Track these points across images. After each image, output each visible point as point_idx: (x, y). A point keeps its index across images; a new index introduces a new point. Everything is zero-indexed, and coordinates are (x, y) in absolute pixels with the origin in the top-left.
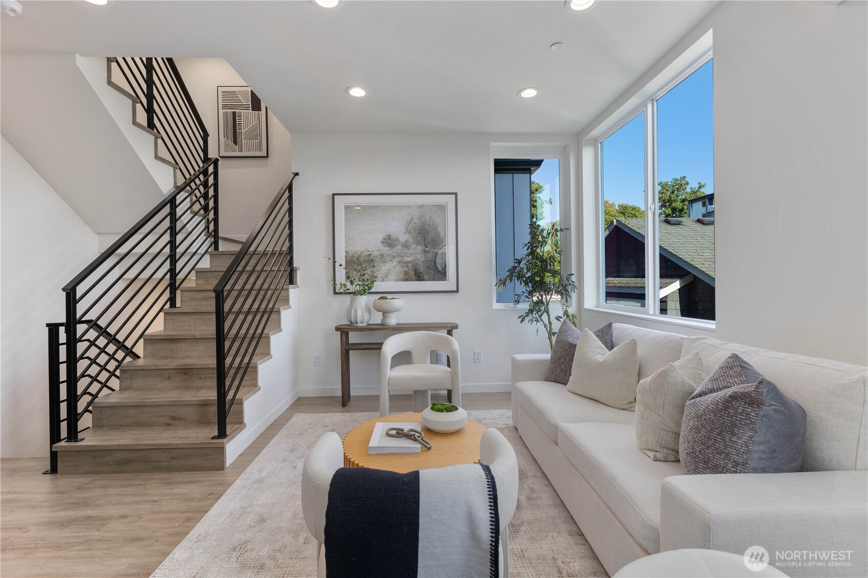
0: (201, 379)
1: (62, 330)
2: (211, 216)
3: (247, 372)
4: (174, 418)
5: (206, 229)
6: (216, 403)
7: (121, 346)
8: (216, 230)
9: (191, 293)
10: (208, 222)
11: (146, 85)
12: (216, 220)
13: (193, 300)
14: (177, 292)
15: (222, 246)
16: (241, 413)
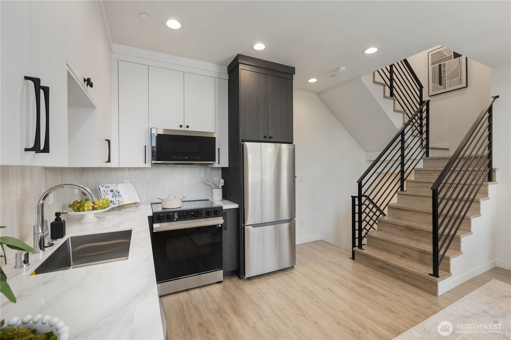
0: (420, 236)
1: (357, 199)
2: (424, 136)
3: (453, 240)
4: (405, 254)
5: (421, 146)
6: (432, 254)
7: (378, 209)
8: (427, 144)
9: (412, 183)
10: (422, 141)
11: (389, 75)
12: (427, 138)
13: (413, 187)
14: (404, 182)
15: (432, 154)
16: (448, 265)
